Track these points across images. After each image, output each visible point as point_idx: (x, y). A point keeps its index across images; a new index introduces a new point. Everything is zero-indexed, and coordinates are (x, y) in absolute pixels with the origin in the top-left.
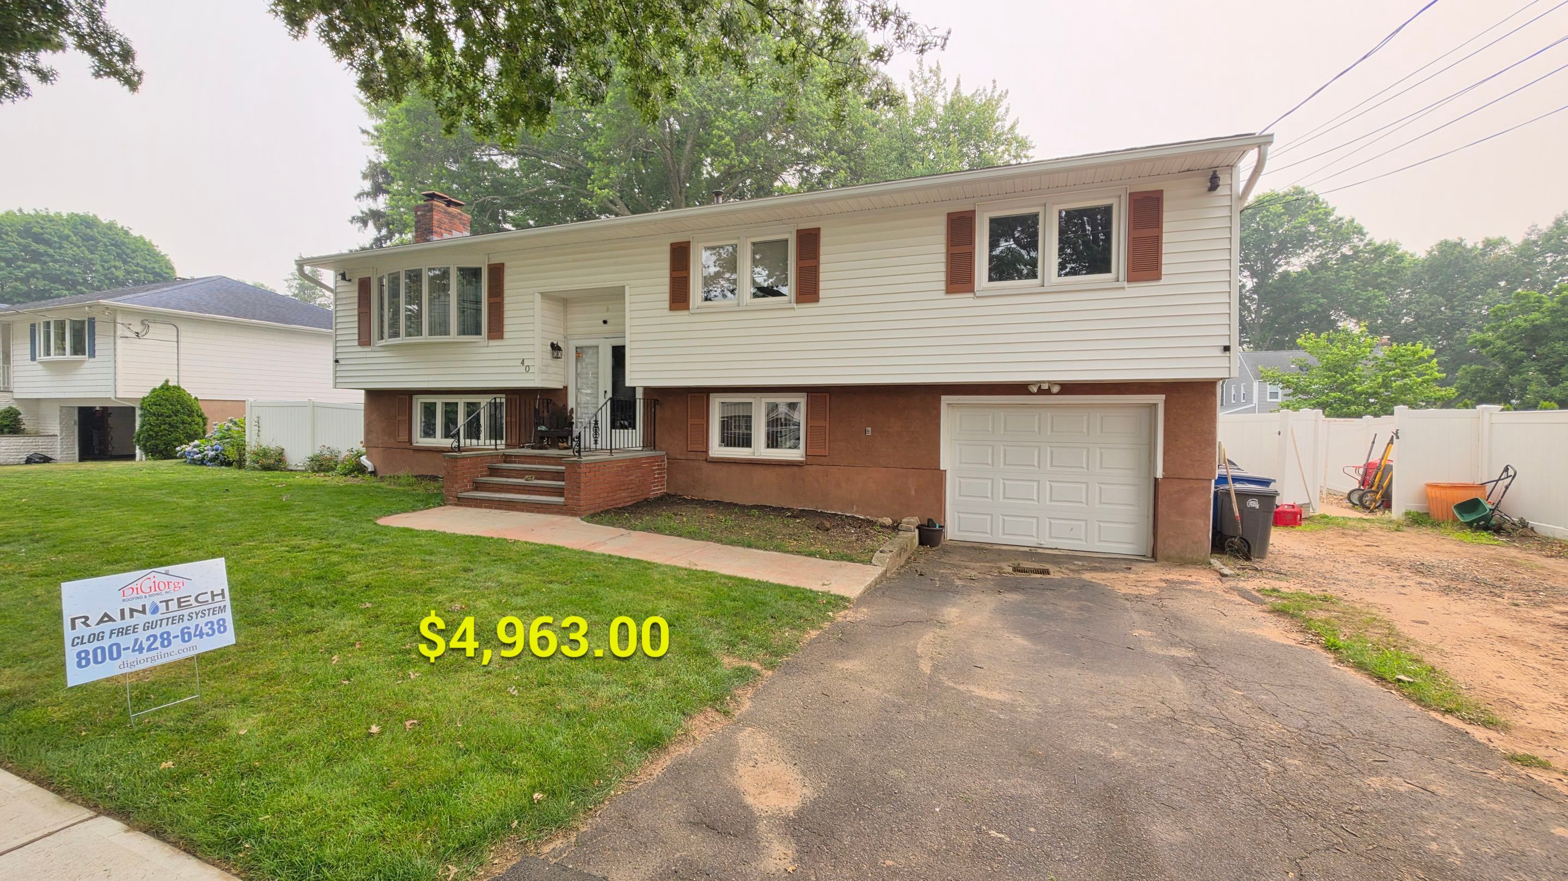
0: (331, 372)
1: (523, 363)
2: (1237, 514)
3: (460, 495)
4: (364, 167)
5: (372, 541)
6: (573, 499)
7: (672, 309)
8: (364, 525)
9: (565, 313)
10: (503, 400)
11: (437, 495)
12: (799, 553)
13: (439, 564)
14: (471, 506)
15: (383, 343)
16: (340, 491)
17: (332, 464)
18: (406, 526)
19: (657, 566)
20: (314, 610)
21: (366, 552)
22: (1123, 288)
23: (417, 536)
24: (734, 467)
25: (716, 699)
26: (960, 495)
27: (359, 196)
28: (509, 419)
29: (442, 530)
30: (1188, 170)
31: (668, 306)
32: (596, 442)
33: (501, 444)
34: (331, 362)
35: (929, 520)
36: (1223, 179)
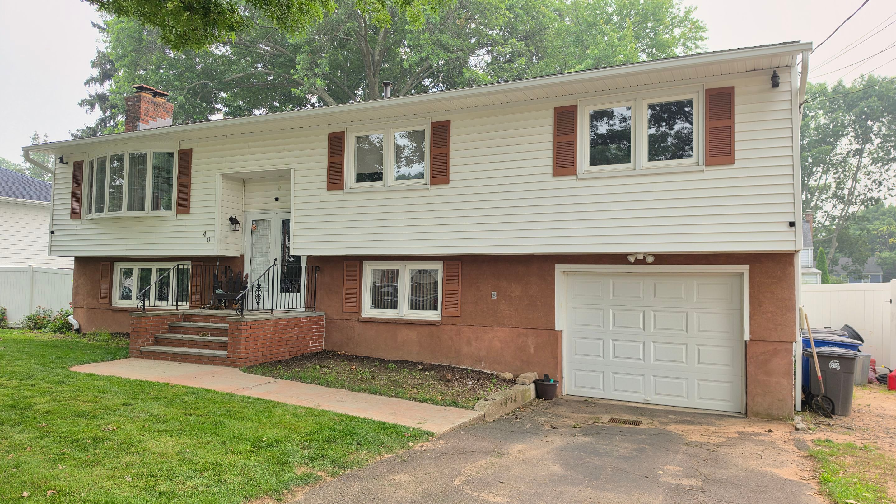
0: (47, 240)
1: (205, 234)
2: (819, 374)
3: (143, 349)
4: (93, 56)
5: (61, 382)
6: (235, 352)
7: (329, 189)
8: (58, 371)
9: (244, 191)
10: (190, 267)
11: (124, 349)
12: (415, 399)
13: (109, 400)
14: (150, 358)
15: (90, 217)
16: (46, 344)
17: (45, 322)
18: (91, 372)
19: (282, 405)
20: (4, 427)
21: (53, 390)
22: (703, 171)
23: (97, 380)
24: (382, 327)
25: (277, 491)
26: (576, 354)
27: (88, 82)
28: (194, 284)
29: (118, 376)
30: (754, 70)
31: (326, 186)
32: (258, 303)
33: (184, 307)
34: (48, 232)
35: (546, 376)
36: (783, 78)
